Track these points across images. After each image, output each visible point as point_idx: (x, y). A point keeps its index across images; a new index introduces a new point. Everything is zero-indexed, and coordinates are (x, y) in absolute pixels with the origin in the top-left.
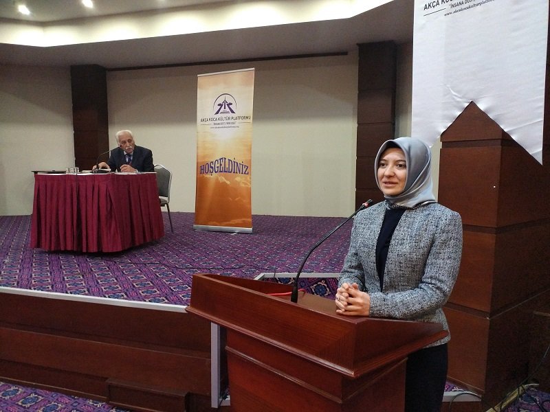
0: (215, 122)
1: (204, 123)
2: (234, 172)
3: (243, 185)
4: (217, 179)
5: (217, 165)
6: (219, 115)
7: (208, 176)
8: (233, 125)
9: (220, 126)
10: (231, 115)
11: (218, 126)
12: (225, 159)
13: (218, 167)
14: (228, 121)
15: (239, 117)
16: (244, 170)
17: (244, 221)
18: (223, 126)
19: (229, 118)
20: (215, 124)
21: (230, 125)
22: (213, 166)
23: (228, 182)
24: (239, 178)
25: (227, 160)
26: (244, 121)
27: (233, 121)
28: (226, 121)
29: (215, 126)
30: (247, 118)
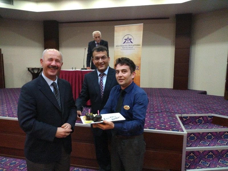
0: (123, 47)
1: (117, 47)
6: (125, 44)
9: (126, 49)
11: (124, 49)
15: (135, 45)
16: (137, 68)
19: (130, 45)
21: (130, 48)
26: (137, 46)
29: (123, 49)
30: (139, 45)
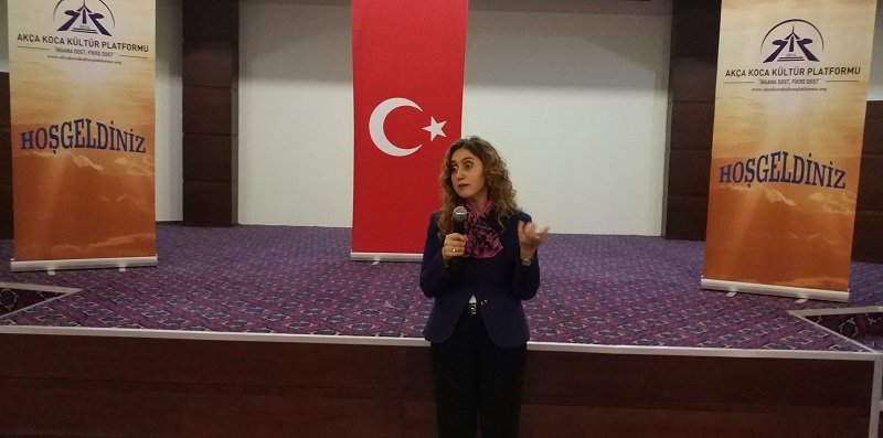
0: (61, 46)
1: (26, 43)
2: (112, 148)
3: (134, 173)
4: (70, 160)
5: (67, 133)
6: (69, 34)
7: (47, 154)
8: (105, 58)
9: (73, 55)
10: (100, 37)
11: (67, 55)
12: (89, 121)
13: (70, 137)
14: (93, 49)
15: (123, 45)
16: (136, 145)
17: (136, 238)
18: (82, 56)
19: (96, 44)
20: (59, 50)
21: (96, 57)
22: (59, 134)
23: (98, 167)
24: (123, 160)
25: (94, 126)
26: (134, 53)
27: (105, 49)
28: (88, 48)
29: (59, 54)
30: (140, 48)
